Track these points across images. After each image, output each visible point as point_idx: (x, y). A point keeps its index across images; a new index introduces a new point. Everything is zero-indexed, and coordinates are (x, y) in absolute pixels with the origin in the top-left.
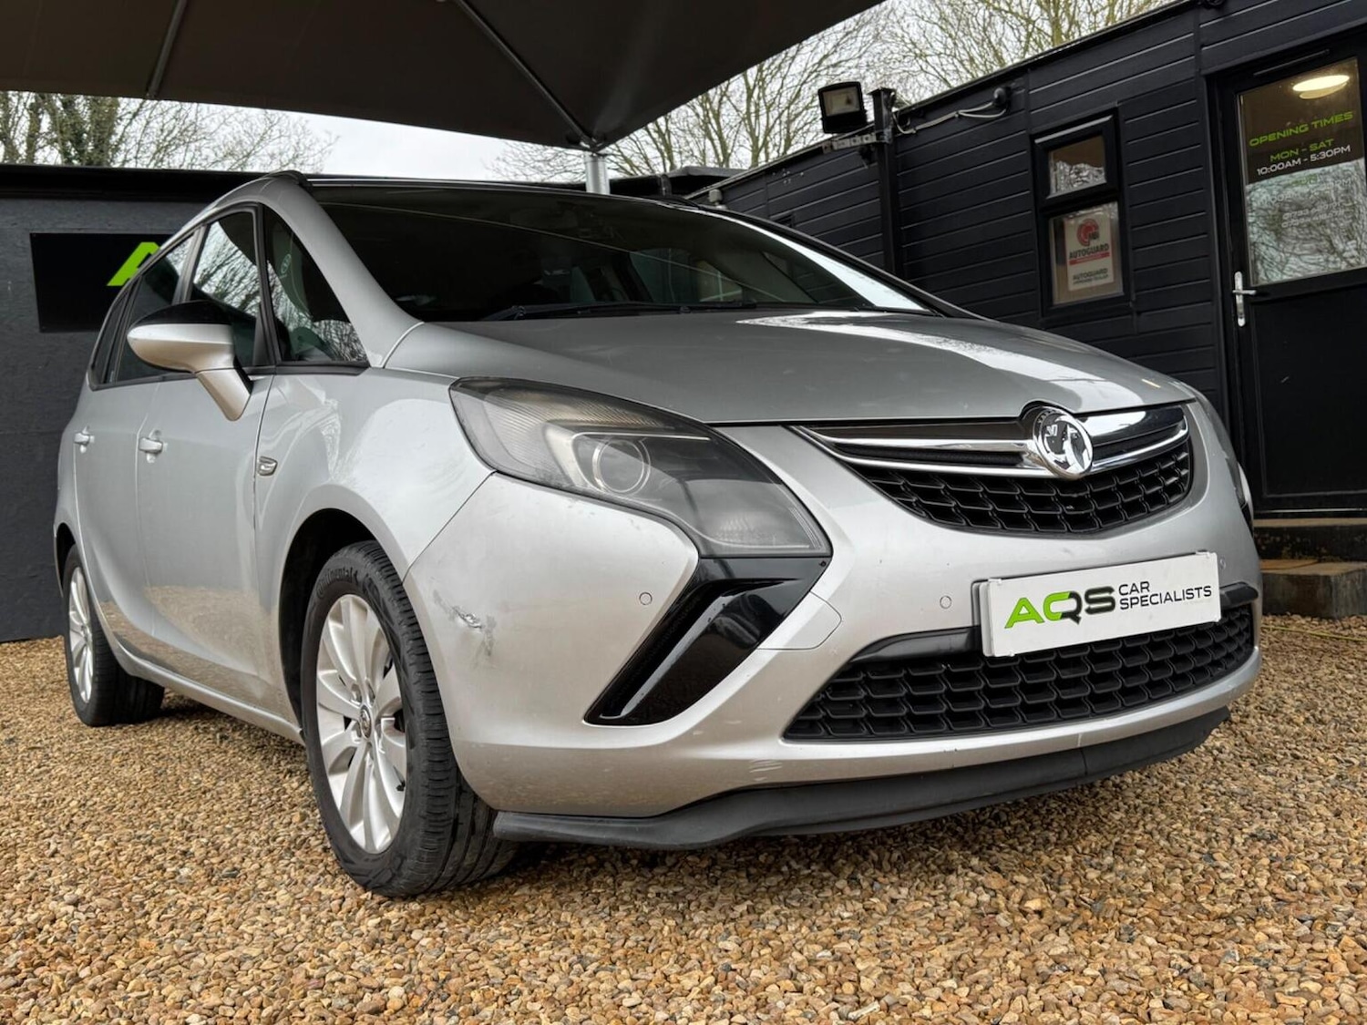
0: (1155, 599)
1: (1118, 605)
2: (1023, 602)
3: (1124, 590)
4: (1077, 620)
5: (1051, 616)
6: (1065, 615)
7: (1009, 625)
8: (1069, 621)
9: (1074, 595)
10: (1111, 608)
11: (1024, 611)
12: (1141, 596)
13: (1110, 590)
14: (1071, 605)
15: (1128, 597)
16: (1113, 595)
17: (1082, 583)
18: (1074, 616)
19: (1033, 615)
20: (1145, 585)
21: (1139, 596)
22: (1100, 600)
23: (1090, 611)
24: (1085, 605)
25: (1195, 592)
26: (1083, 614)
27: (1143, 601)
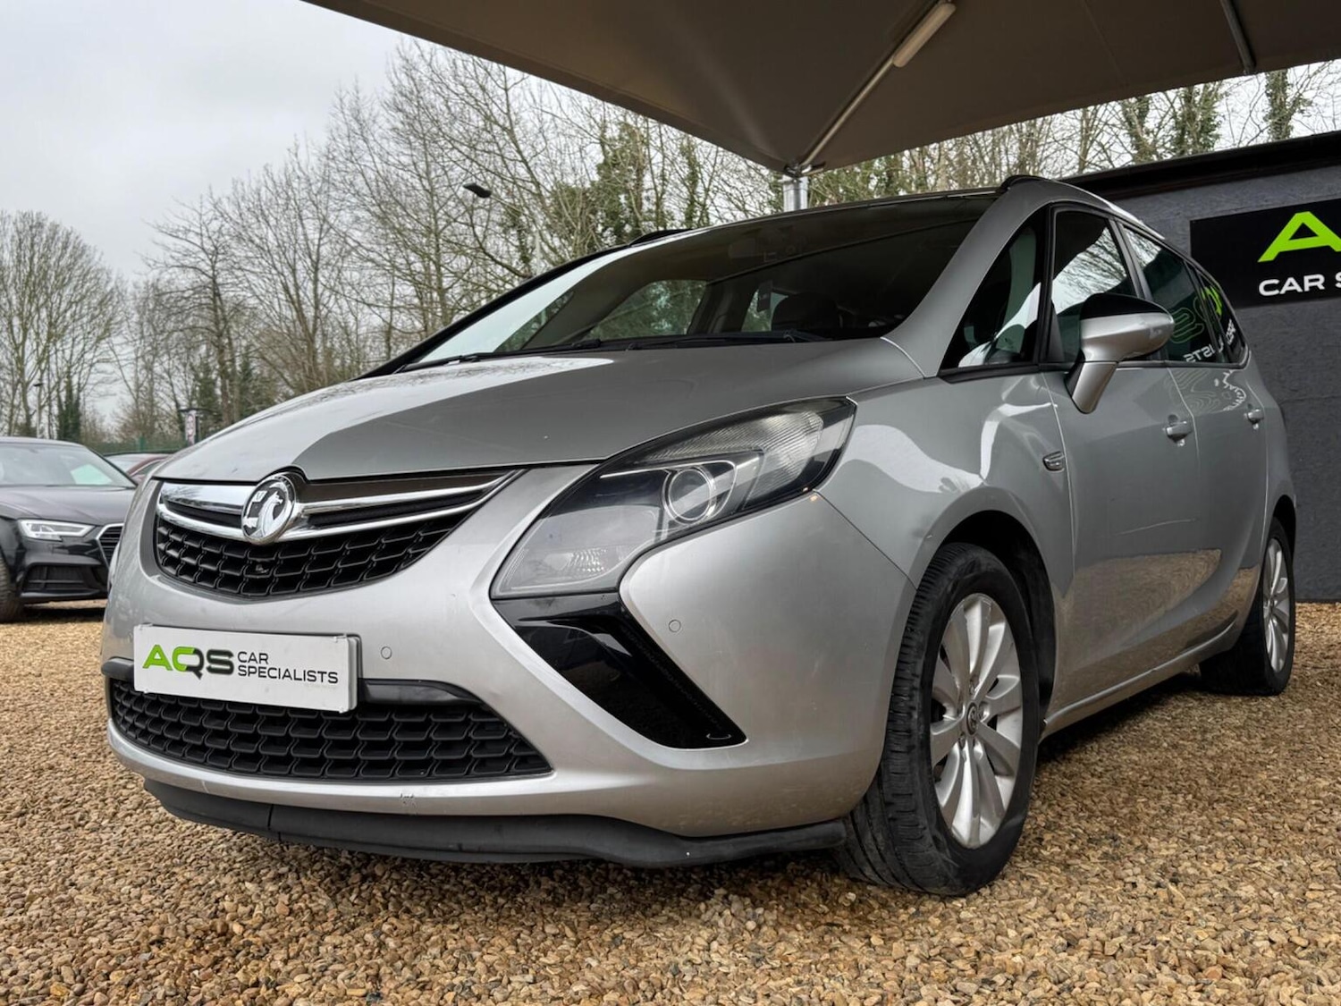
0: (273, 673)
1: (236, 671)
2: (157, 649)
3: (243, 657)
5: (178, 666)
7: (146, 666)
8: (192, 675)
9: (197, 652)
11: (157, 656)
12: (258, 667)
13: (229, 654)
14: (195, 661)
15: (247, 664)
16: (231, 659)
17: (207, 641)
18: (197, 670)
19: (163, 662)
20: (264, 657)
21: (257, 666)
22: (220, 662)
23: (210, 670)
24: (207, 664)
25: (318, 676)
26: (204, 671)
27: (260, 673)
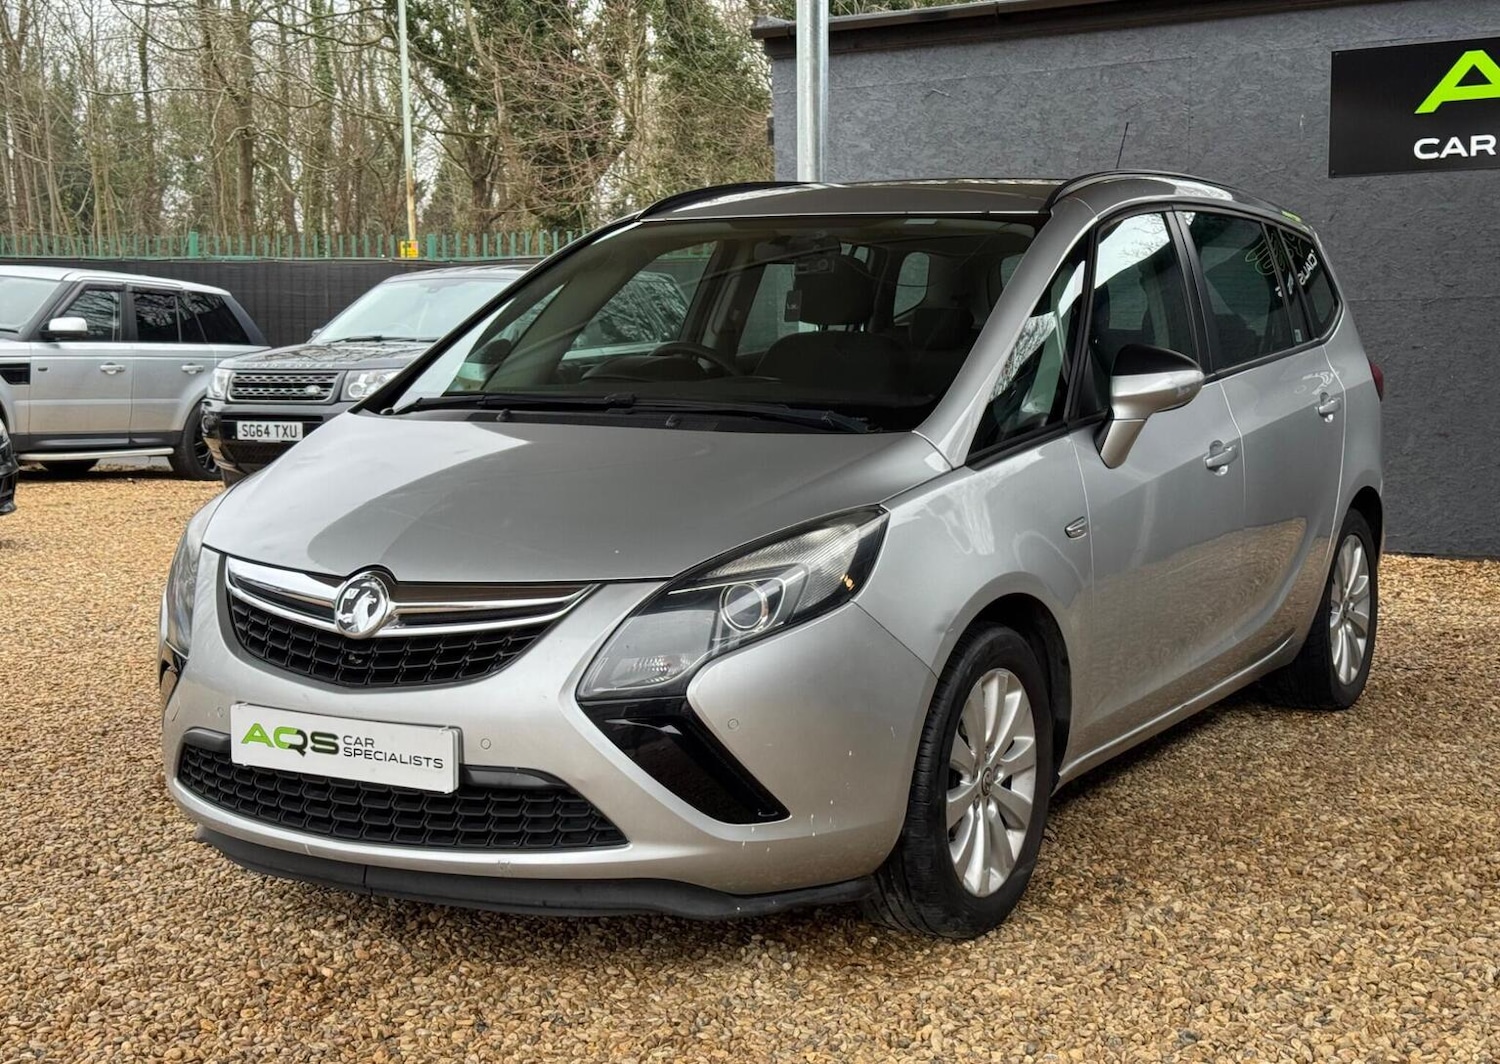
0: (378, 756)
1: (341, 752)
2: (257, 727)
3: (348, 740)
4: (303, 753)
5: (280, 744)
6: (292, 747)
7: (245, 741)
8: (296, 752)
9: (300, 732)
10: (336, 752)
11: (257, 734)
12: (364, 749)
13: (335, 737)
14: (299, 740)
15: (353, 747)
16: (337, 741)
17: (310, 725)
18: (300, 749)
19: (264, 738)
20: (370, 742)
21: (363, 749)
22: (326, 744)
23: (314, 749)
24: (310, 743)
25: (424, 761)
26: (308, 750)
27: (367, 755)
